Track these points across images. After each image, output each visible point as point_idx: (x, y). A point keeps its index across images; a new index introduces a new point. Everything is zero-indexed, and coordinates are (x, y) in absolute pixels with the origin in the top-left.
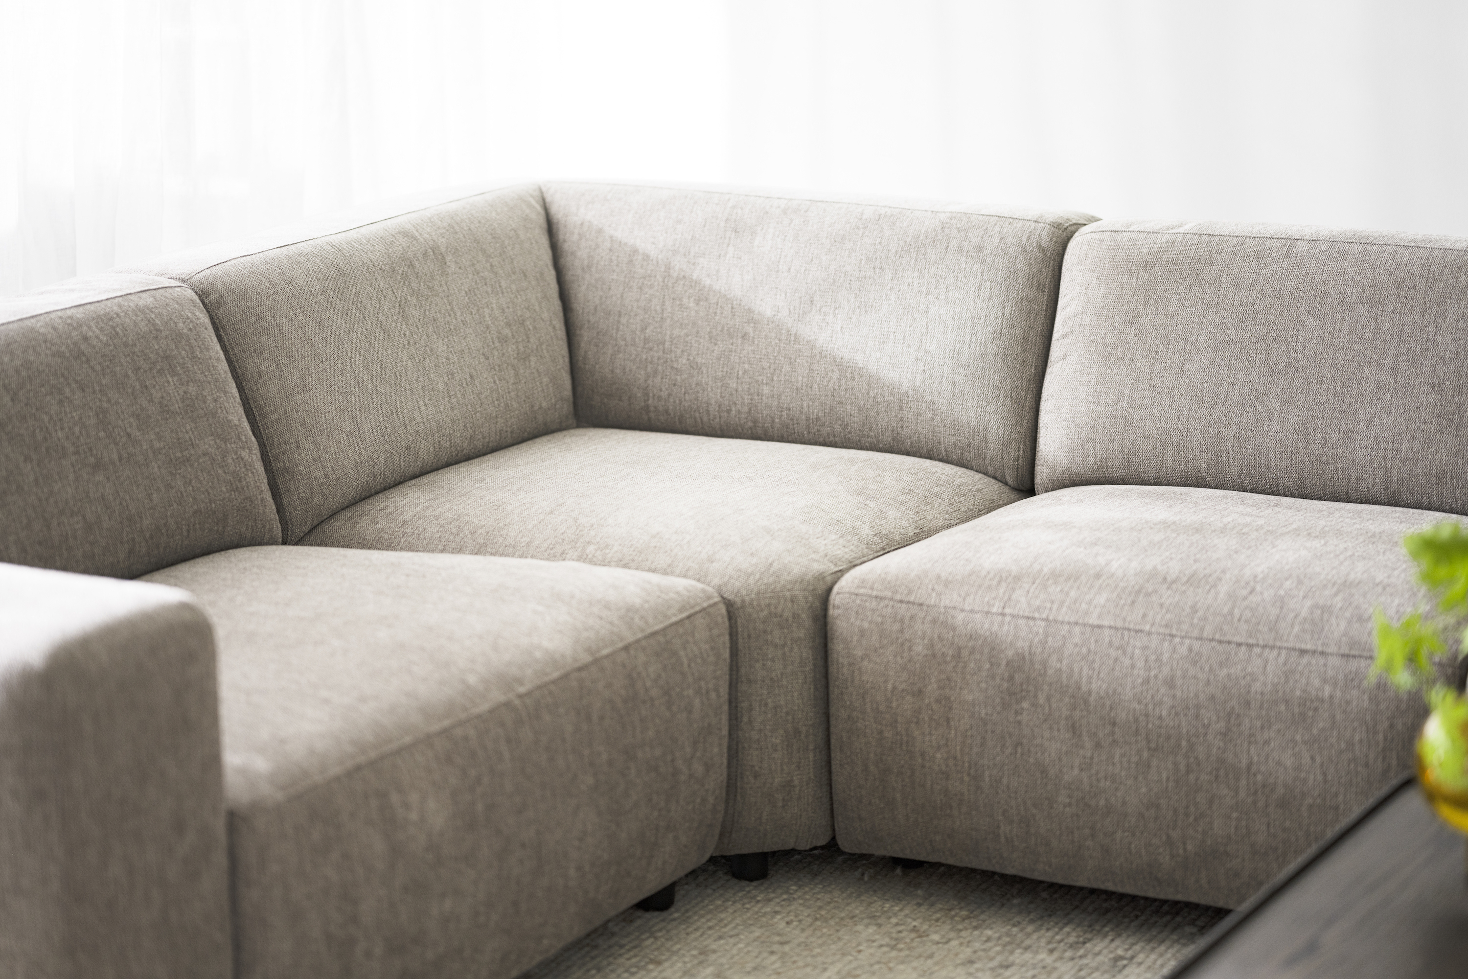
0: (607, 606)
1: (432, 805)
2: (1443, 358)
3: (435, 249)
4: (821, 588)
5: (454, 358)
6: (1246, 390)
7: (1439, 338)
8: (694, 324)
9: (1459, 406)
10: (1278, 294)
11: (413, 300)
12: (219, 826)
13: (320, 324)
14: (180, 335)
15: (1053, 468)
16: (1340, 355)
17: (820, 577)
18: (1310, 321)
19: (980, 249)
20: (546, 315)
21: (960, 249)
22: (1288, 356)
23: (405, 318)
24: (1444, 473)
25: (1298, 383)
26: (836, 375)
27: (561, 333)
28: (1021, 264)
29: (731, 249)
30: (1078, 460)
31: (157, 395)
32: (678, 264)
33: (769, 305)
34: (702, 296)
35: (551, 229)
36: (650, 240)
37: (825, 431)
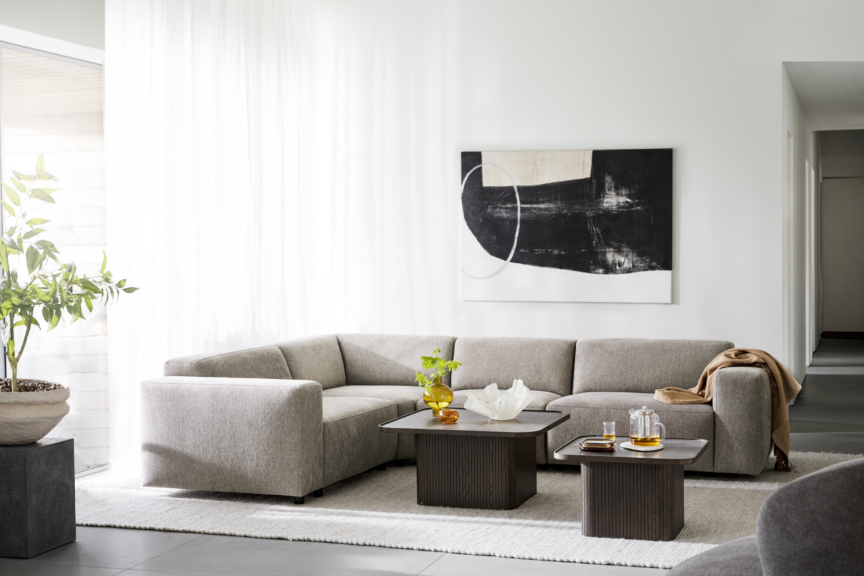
1: (354, 429)
2: (536, 360)
3: (319, 345)
4: (415, 403)
5: (325, 367)
6: (495, 368)
7: (535, 356)
8: (373, 362)
9: (540, 369)
10: (501, 349)
11: (316, 355)
12: (322, 424)
13: (301, 356)
14: (279, 355)
15: (455, 388)
16: (515, 360)
17: (414, 401)
18: (508, 354)
19: (437, 343)
20: (340, 362)
21: (433, 343)
22: (504, 361)
23: (315, 357)
24: (537, 383)
25: (506, 366)
26: (406, 371)
27: (343, 365)
28: (446, 346)
29: (381, 346)
30: (460, 385)
31: (276, 366)
32: (369, 349)
33: (391, 357)
34: (375, 356)
35: (339, 343)
36: (363, 345)
37: (404, 383)
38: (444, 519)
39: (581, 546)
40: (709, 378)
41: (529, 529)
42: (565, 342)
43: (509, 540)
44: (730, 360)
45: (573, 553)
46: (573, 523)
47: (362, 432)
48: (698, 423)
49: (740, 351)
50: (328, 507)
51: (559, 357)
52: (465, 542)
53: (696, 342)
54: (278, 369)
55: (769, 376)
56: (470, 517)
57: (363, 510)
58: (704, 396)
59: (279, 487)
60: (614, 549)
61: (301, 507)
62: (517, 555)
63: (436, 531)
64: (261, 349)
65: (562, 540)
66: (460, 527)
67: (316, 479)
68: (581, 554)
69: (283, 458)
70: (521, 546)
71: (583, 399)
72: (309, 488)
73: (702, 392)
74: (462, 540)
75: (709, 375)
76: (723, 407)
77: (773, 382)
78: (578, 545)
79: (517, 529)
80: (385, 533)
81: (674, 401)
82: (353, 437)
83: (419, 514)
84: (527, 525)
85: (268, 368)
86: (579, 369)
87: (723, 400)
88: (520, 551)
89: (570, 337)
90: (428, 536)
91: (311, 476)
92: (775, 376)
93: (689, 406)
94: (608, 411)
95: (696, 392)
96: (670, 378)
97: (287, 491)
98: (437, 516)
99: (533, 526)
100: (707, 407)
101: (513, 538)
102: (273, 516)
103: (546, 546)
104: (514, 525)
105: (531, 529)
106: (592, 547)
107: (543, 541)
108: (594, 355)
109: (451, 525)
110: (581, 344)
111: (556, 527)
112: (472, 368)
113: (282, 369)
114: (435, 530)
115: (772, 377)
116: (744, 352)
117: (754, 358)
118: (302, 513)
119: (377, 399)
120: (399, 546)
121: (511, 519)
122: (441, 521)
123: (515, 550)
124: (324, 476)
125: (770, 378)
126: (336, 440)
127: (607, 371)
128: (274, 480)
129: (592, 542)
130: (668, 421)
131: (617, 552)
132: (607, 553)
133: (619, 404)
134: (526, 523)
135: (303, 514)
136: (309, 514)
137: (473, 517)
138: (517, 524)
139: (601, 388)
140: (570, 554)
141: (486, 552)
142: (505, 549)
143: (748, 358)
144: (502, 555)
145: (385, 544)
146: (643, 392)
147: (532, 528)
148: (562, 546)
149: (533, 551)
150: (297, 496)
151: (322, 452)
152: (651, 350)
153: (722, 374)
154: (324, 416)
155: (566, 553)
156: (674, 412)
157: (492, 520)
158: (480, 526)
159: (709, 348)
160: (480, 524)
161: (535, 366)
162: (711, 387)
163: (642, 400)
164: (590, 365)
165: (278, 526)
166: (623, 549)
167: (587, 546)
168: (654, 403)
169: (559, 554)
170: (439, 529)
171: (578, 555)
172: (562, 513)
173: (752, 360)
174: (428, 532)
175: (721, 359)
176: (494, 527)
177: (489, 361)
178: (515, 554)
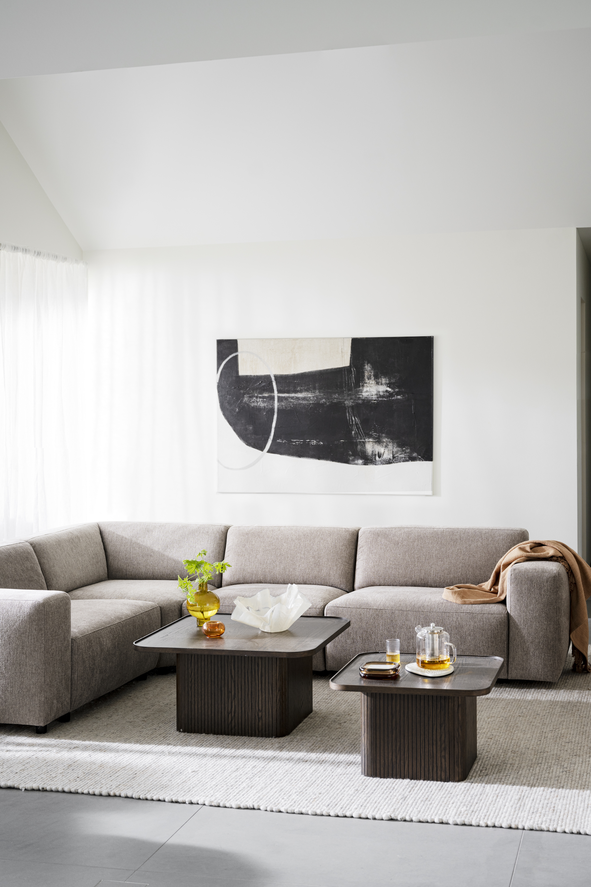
0: (136, 606)
1: (108, 641)
2: (315, 551)
3: (77, 536)
4: (180, 604)
5: (83, 562)
6: (271, 560)
7: (314, 546)
8: (138, 553)
9: (319, 561)
10: (277, 539)
11: (74, 548)
12: (70, 640)
13: (56, 552)
14: (29, 552)
15: (227, 582)
16: (292, 551)
17: (180, 601)
18: (285, 544)
19: (208, 532)
20: (101, 553)
21: (203, 532)
22: (280, 552)
23: (73, 552)
24: (316, 576)
26: (174, 563)
27: (105, 557)
28: (218, 535)
29: (147, 535)
30: (233, 579)
32: (134, 539)
33: (156, 548)
34: (140, 547)
35: (101, 533)
36: (126, 534)
37: (171, 577)
38: (204, 754)
39: (360, 792)
40: (502, 574)
41: (302, 766)
42: (347, 531)
43: (277, 784)
44: (525, 554)
45: (350, 804)
46: (352, 756)
47: (118, 644)
48: (491, 625)
49: (536, 543)
50: (73, 737)
51: (341, 547)
52: (226, 788)
53: (487, 531)
54: (27, 569)
55: (567, 571)
56: (235, 750)
57: (114, 742)
58: (497, 593)
59: (17, 715)
60: (397, 795)
61: (42, 737)
62: (285, 809)
63: (193, 773)
64: (8, 547)
65: (338, 783)
66: (223, 765)
67: (62, 704)
68: (360, 806)
69: (22, 683)
70: (290, 793)
71: (365, 599)
72: (53, 715)
73: (494, 589)
74: (222, 785)
75: (503, 571)
76: (518, 608)
77: (572, 578)
78: (357, 790)
79: (287, 767)
80: (134, 777)
81: (465, 601)
82: (107, 651)
83: (178, 745)
84: (299, 761)
85: (15, 569)
86: (362, 560)
87: (518, 600)
88: (289, 802)
89: (351, 525)
90: (184, 780)
91: (55, 701)
92: (573, 571)
93: (480, 606)
94: (392, 613)
95: (489, 588)
96: (460, 570)
97: (27, 720)
98: (197, 748)
99: (306, 761)
100: (500, 607)
101: (282, 781)
102: (8, 752)
103: (320, 794)
104: (284, 760)
105: (303, 767)
106: (372, 793)
107: (316, 785)
108: (378, 545)
109: (213, 762)
110: (364, 533)
111: (333, 763)
112: (246, 560)
113: (32, 568)
114: (193, 770)
115: (570, 572)
116: (540, 545)
117: (550, 552)
118: (42, 747)
119: (137, 601)
120: (149, 797)
121: (281, 751)
122: (201, 756)
123: (283, 800)
124: (71, 698)
125: (568, 573)
126: (87, 657)
127: (391, 562)
128: (12, 708)
129: (372, 785)
130: (457, 623)
131: (401, 801)
132: (389, 802)
133: (404, 605)
134: (299, 757)
135: (44, 749)
136: (50, 749)
137: (239, 749)
138: (288, 760)
139: (385, 582)
140: (347, 805)
141: (250, 805)
142: (271, 798)
143: (545, 551)
144: (268, 809)
145: (133, 794)
146: (431, 586)
147: (305, 765)
148: (338, 792)
149: (304, 801)
150: (38, 725)
151: (69, 672)
152: (439, 540)
153: (517, 571)
154: (72, 629)
155: (342, 804)
156: (465, 614)
157: (259, 754)
158: (246, 763)
159: (501, 537)
160: (246, 759)
161: (314, 557)
162: (505, 584)
163: (430, 599)
164: (374, 556)
165: (11, 769)
166: (408, 795)
167: (367, 792)
168: (442, 603)
169: (333, 806)
170: (197, 770)
171: (356, 806)
172: (340, 740)
173: (548, 553)
174: (185, 773)
175: (515, 552)
176: (261, 764)
177: (264, 552)
178: (283, 806)
